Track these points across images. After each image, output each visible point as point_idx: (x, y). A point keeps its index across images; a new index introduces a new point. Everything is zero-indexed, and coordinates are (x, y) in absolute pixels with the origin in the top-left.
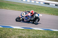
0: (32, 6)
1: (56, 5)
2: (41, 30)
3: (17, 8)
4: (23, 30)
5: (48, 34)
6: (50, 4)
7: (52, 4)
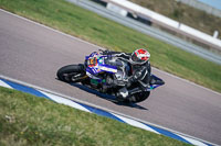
1: (130, 15)
2: (78, 111)
4: (10, 92)
5: (106, 132)
6: (109, 5)
7: (116, 9)
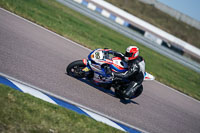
0: (87, 22)
1: (164, 44)
3: (40, 14)
6: (146, 34)
